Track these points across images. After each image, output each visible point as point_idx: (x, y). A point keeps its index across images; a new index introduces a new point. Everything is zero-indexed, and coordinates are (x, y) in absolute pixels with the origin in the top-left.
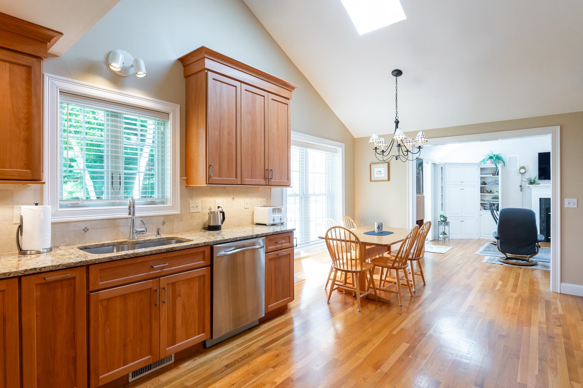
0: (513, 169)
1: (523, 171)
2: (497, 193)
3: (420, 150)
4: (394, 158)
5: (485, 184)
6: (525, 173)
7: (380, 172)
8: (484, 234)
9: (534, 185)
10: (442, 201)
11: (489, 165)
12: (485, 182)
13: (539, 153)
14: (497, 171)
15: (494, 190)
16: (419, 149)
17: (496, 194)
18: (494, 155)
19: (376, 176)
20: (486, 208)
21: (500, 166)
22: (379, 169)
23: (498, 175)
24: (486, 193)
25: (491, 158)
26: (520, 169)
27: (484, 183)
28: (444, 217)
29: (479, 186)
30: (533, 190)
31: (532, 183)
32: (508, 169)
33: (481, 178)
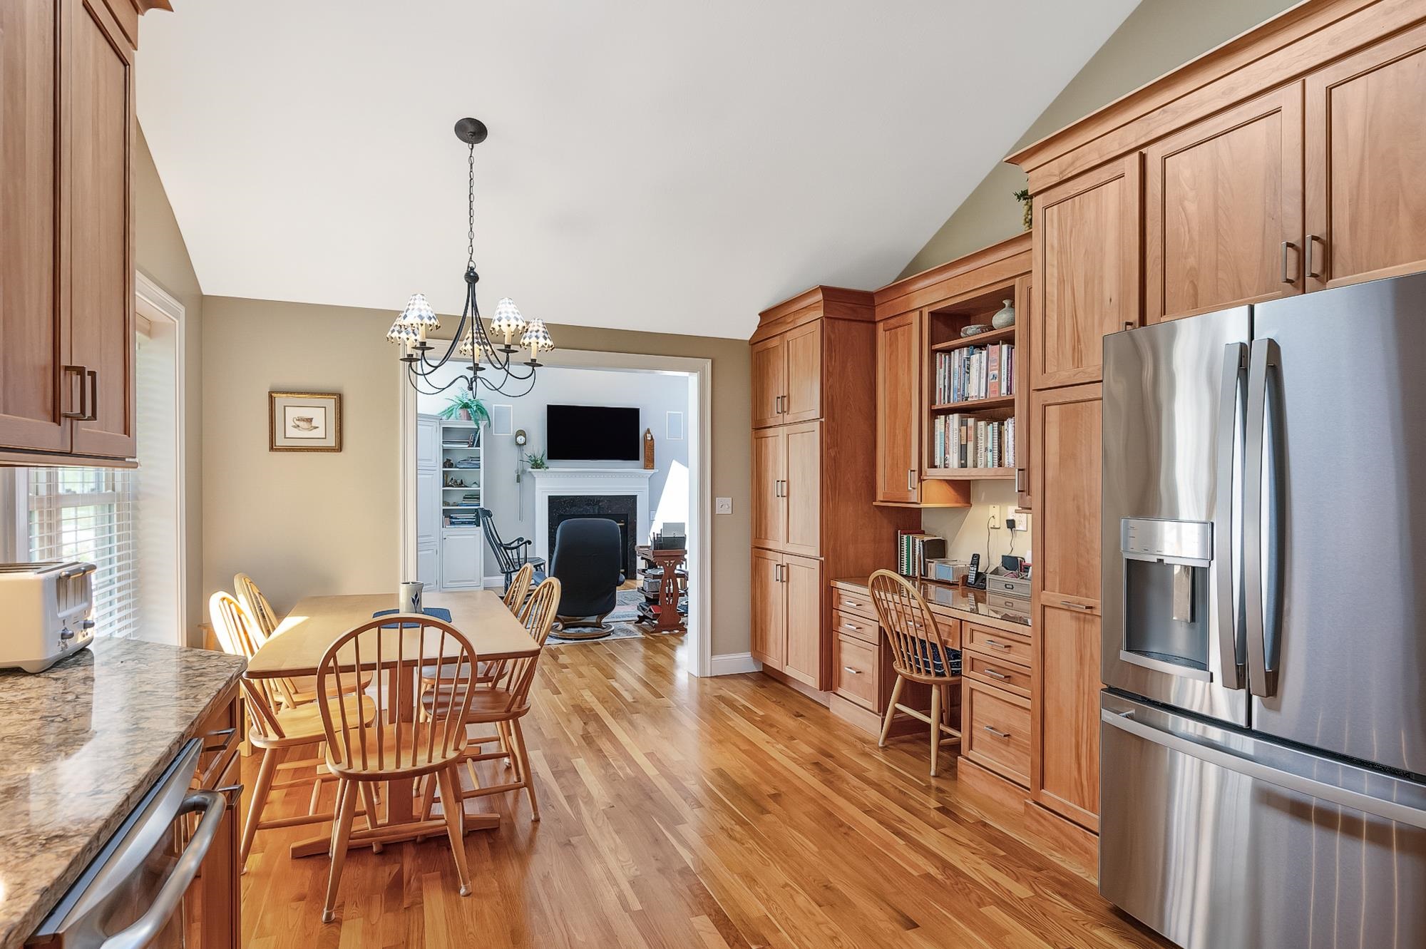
0: (503, 435)
1: (521, 439)
2: (475, 485)
3: (533, 370)
5: (451, 466)
6: (525, 444)
7: (310, 420)
8: (450, 582)
9: (542, 470)
11: (460, 422)
12: (450, 460)
13: (548, 406)
14: (478, 435)
15: (468, 479)
16: (531, 368)
17: (474, 488)
18: (472, 400)
19: (291, 432)
20: (454, 520)
21: (481, 427)
22: (303, 413)
23: (478, 445)
24: (453, 486)
25: (466, 406)
26: (517, 436)
27: (448, 464)
29: (439, 469)
30: (537, 480)
31: (537, 465)
32: (494, 434)
33: (445, 451)
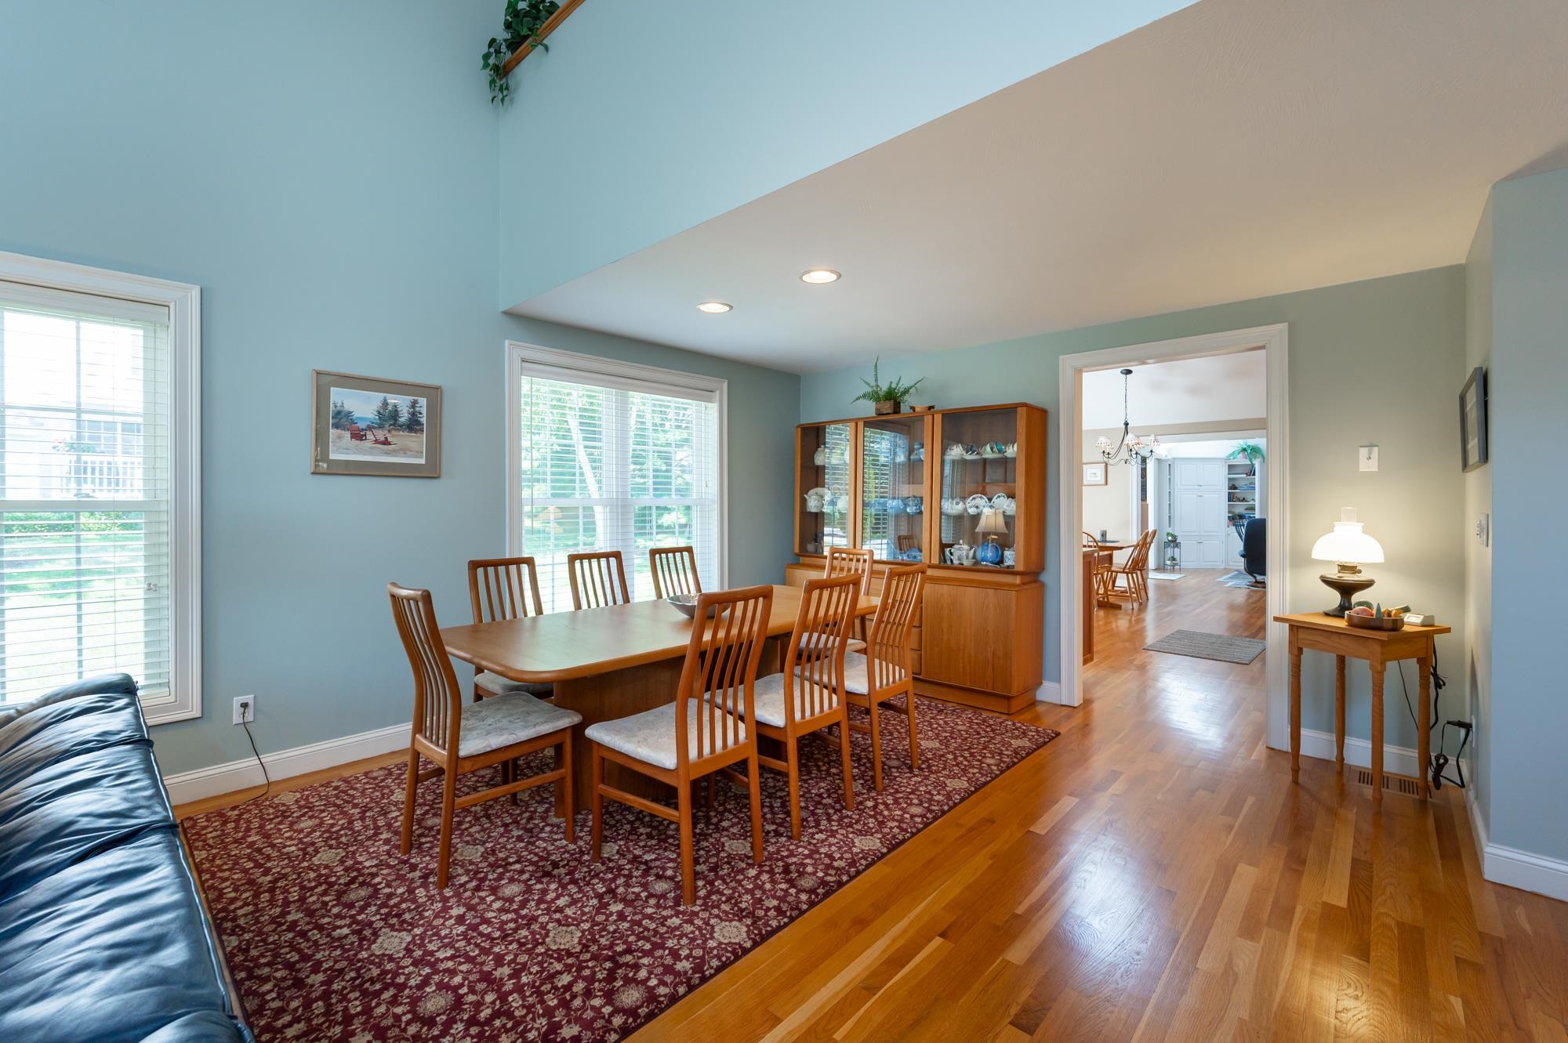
2: (1252, 501)
4: (1123, 462)
5: (1236, 488)
7: (1095, 474)
10: (1170, 512)
11: (1241, 460)
12: (1235, 485)
14: (1254, 469)
15: (1248, 497)
18: (1249, 446)
20: (1236, 523)
21: (1257, 463)
22: (1094, 471)
23: (1254, 475)
24: (1236, 501)
25: (1244, 450)
27: (1233, 487)
28: (1172, 535)
29: (1225, 491)
33: (1229, 479)
